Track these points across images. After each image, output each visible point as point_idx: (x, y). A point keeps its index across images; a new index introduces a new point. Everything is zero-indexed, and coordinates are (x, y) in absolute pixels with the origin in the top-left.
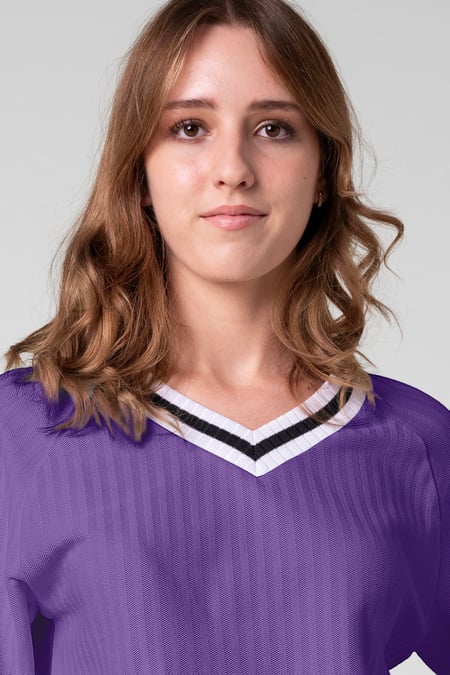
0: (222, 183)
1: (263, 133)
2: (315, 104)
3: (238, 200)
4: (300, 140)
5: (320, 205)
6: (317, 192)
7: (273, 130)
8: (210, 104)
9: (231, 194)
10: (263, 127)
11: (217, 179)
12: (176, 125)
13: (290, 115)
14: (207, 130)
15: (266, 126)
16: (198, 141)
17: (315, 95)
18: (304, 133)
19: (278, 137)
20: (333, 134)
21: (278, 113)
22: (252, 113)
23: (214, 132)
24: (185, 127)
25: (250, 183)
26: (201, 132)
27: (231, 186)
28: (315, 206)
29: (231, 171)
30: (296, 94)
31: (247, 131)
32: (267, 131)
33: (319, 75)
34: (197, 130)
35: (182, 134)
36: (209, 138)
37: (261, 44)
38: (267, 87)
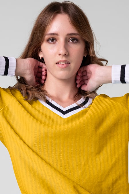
0: (60, 54)
1: (71, 41)
2: (83, 33)
3: (64, 59)
4: (80, 43)
5: (85, 57)
6: (85, 53)
7: (73, 40)
8: (57, 34)
9: (62, 57)
10: (70, 39)
11: (59, 54)
12: (48, 39)
13: (77, 37)
14: (56, 40)
15: (71, 39)
16: (54, 43)
17: (83, 31)
18: (81, 41)
19: (74, 42)
20: (88, 41)
21: (74, 36)
22: (67, 36)
23: (58, 41)
24: (51, 39)
25: (67, 54)
26: (55, 41)
27: (62, 55)
28: (84, 57)
29: (62, 51)
30: (79, 31)
31: (66, 41)
32: (72, 40)
33: (84, 26)
34: (54, 40)
35: (50, 41)
36: (57, 42)
37: (69, 19)
38: (71, 30)
